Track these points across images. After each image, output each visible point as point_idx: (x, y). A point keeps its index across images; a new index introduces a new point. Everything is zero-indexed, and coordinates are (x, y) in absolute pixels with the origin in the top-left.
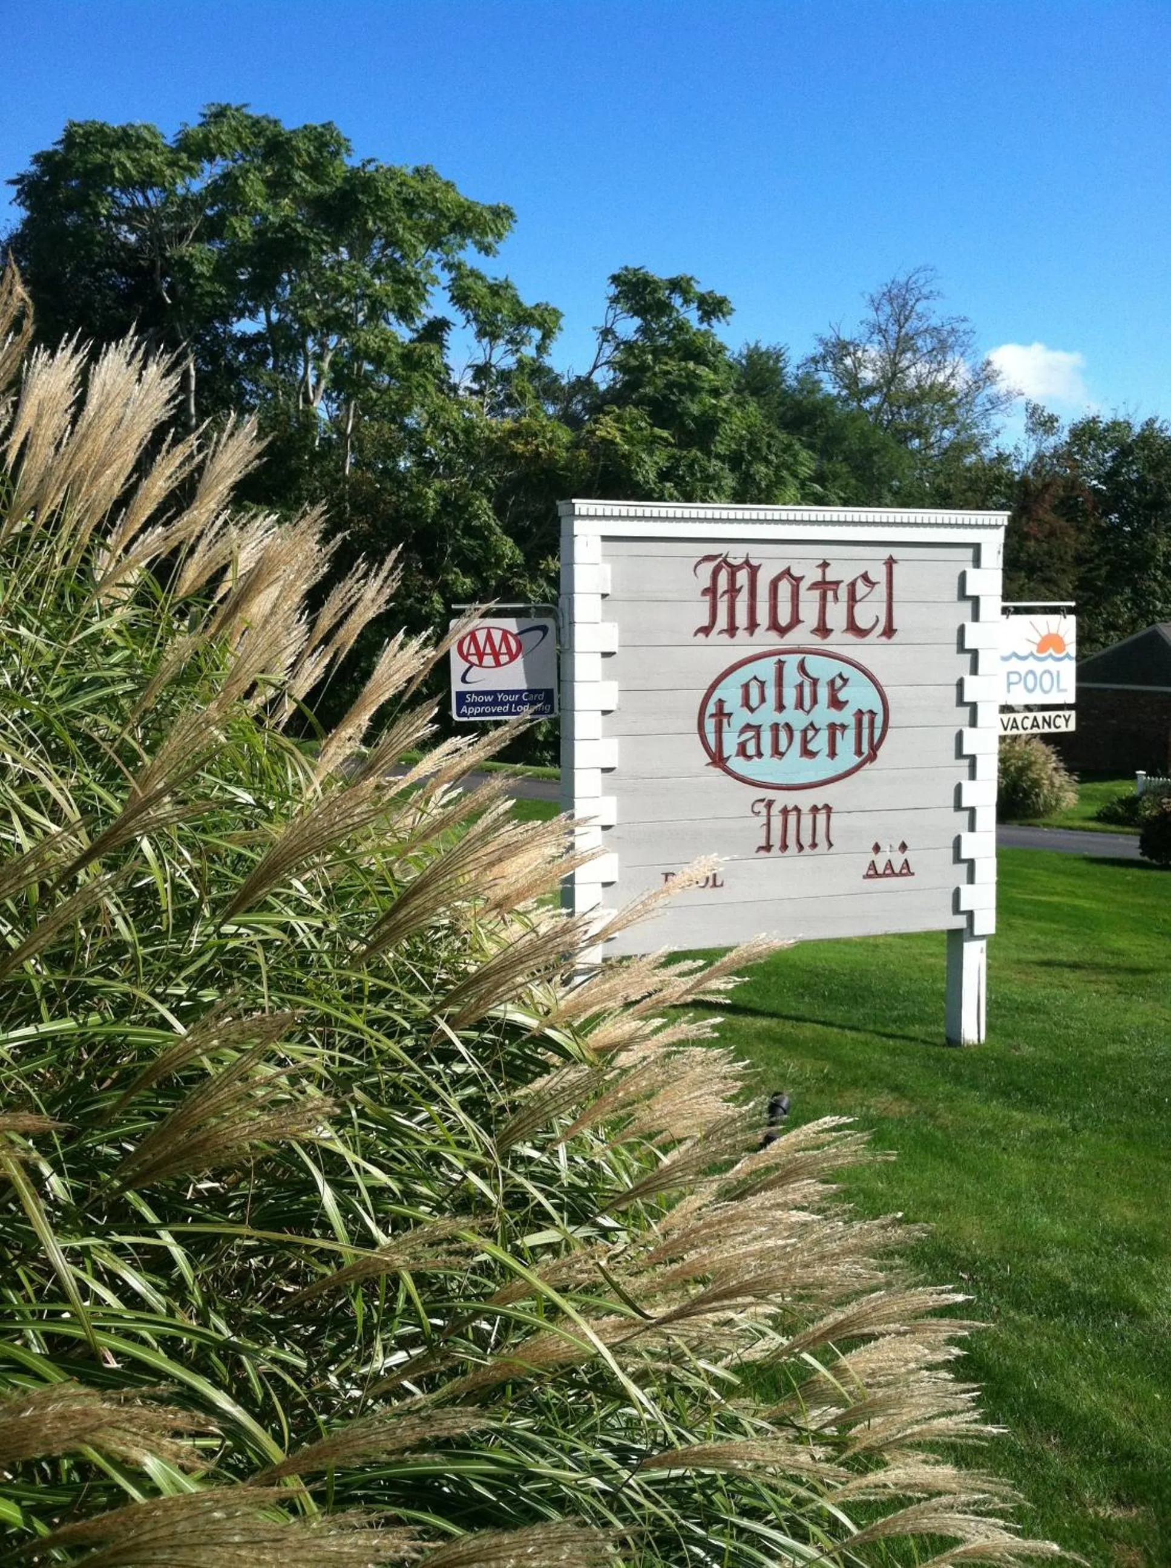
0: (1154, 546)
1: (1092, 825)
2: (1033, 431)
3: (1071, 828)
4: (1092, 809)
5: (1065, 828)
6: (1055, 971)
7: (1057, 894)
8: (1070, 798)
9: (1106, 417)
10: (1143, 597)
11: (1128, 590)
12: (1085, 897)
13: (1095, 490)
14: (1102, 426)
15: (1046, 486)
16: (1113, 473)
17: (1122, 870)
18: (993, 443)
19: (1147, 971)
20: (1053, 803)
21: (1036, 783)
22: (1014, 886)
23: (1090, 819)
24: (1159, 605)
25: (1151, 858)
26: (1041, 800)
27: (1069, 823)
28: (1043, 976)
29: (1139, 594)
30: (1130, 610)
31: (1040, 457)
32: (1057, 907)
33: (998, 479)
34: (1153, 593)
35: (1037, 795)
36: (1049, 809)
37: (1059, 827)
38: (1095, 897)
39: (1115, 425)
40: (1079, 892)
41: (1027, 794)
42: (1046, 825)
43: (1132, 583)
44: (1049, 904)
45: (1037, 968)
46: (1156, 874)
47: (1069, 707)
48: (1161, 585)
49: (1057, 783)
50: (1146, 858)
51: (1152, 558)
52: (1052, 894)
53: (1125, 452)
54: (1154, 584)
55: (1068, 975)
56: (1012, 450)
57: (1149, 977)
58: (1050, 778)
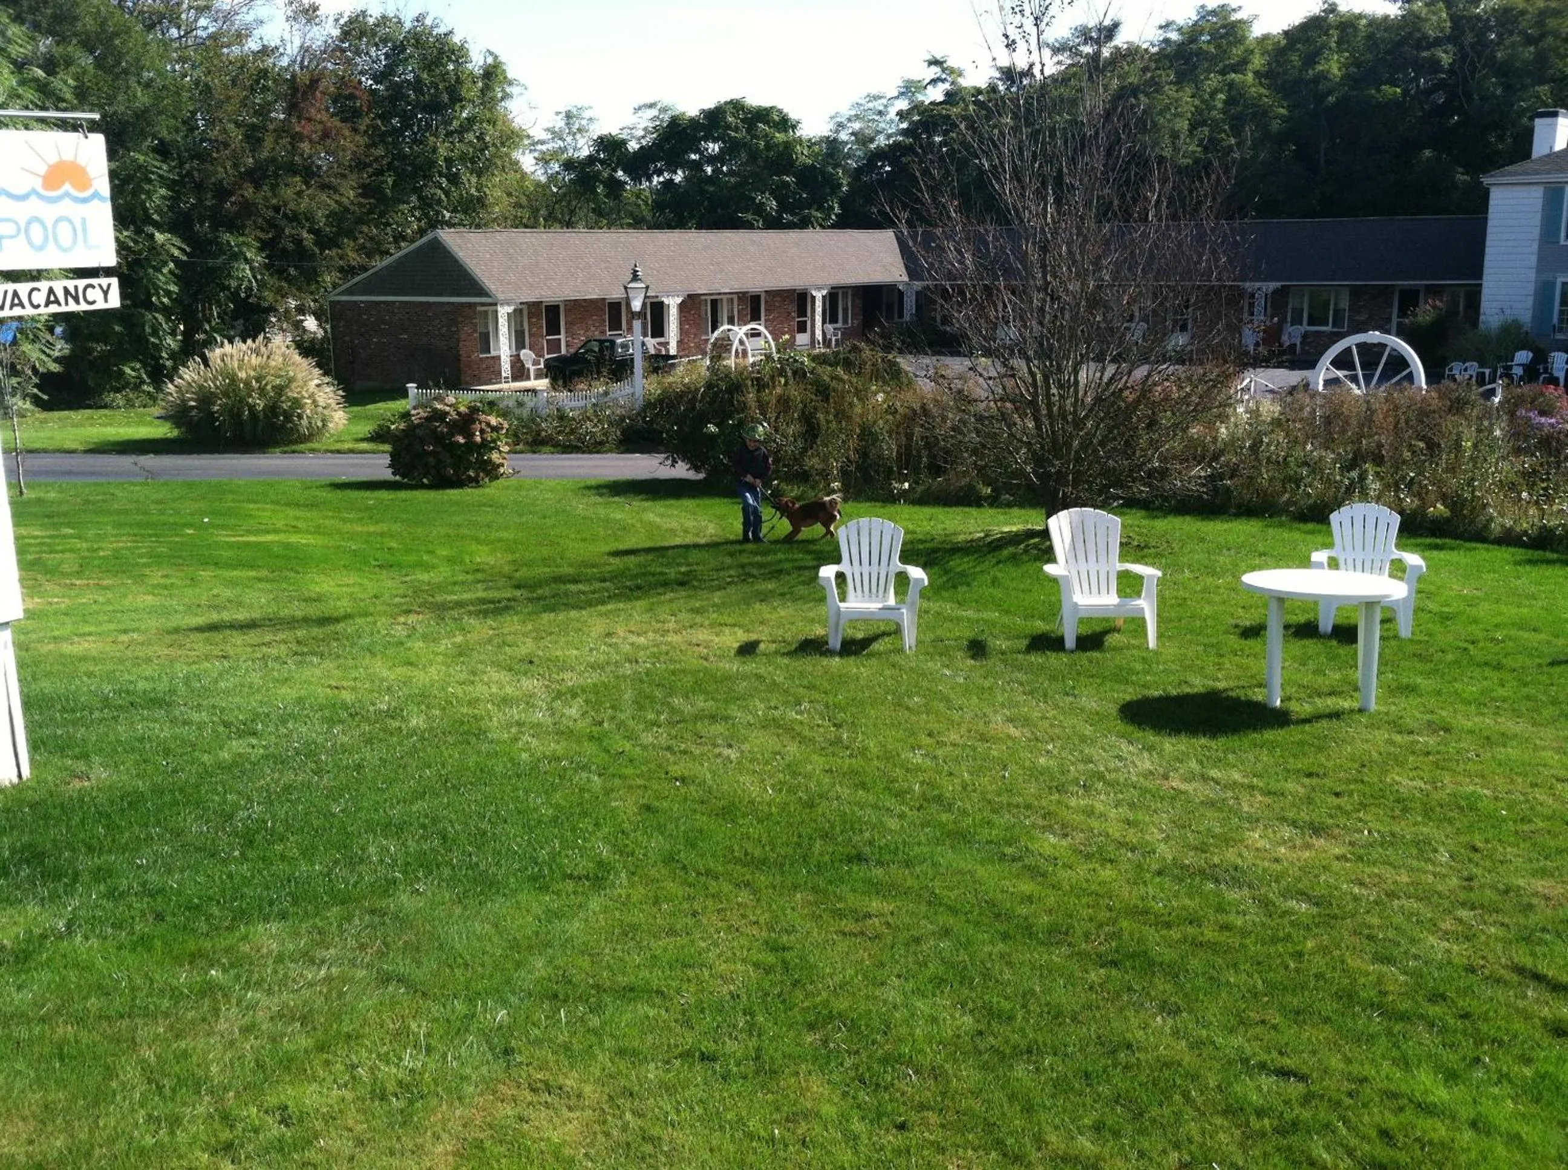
0: (435, 150)
1: (364, 446)
2: (295, 19)
3: (339, 452)
4: (366, 428)
5: (332, 452)
6: (217, 636)
7: (276, 531)
8: (339, 418)
9: (375, 12)
10: (430, 206)
11: (414, 198)
12: (308, 532)
13: (373, 92)
14: (371, 21)
15: (314, 82)
16: (389, 70)
17: (368, 494)
18: (257, 33)
19: (337, 620)
20: (320, 424)
21: (297, 403)
22: (224, 527)
23: (363, 440)
24: (447, 215)
25: (403, 476)
26: (305, 422)
27: (338, 446)
28: (199, 644)
29: (426, 203)
30: (419, 220)
31: (304, 49)
32: (265, 547)
33: (264, 73)
34: (439, 201)
35: (300, 417)
36: (313, 434)
37: (327, 451)
38: (318, 531)
39: (384, 19)
40: (301, 525)
41: (288, 416)
42: (313, 451)
43: (417, 190)
44: (257, 544)
45: (199, 636)
46: (403, 494)
47: (108, 272)
48: (447, 193)
49: (321, 402)
50: (398, 478)
51: (433, 163)
52: (268, 532)
53: (399, 48)
54: (439, 192)
55: (238, 639)
56: (278, 43)
57: (340, 627)
58: (312, 396)
